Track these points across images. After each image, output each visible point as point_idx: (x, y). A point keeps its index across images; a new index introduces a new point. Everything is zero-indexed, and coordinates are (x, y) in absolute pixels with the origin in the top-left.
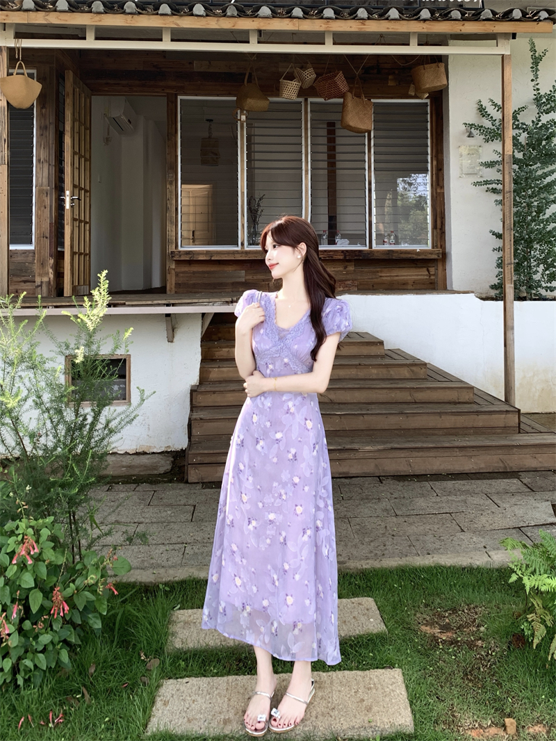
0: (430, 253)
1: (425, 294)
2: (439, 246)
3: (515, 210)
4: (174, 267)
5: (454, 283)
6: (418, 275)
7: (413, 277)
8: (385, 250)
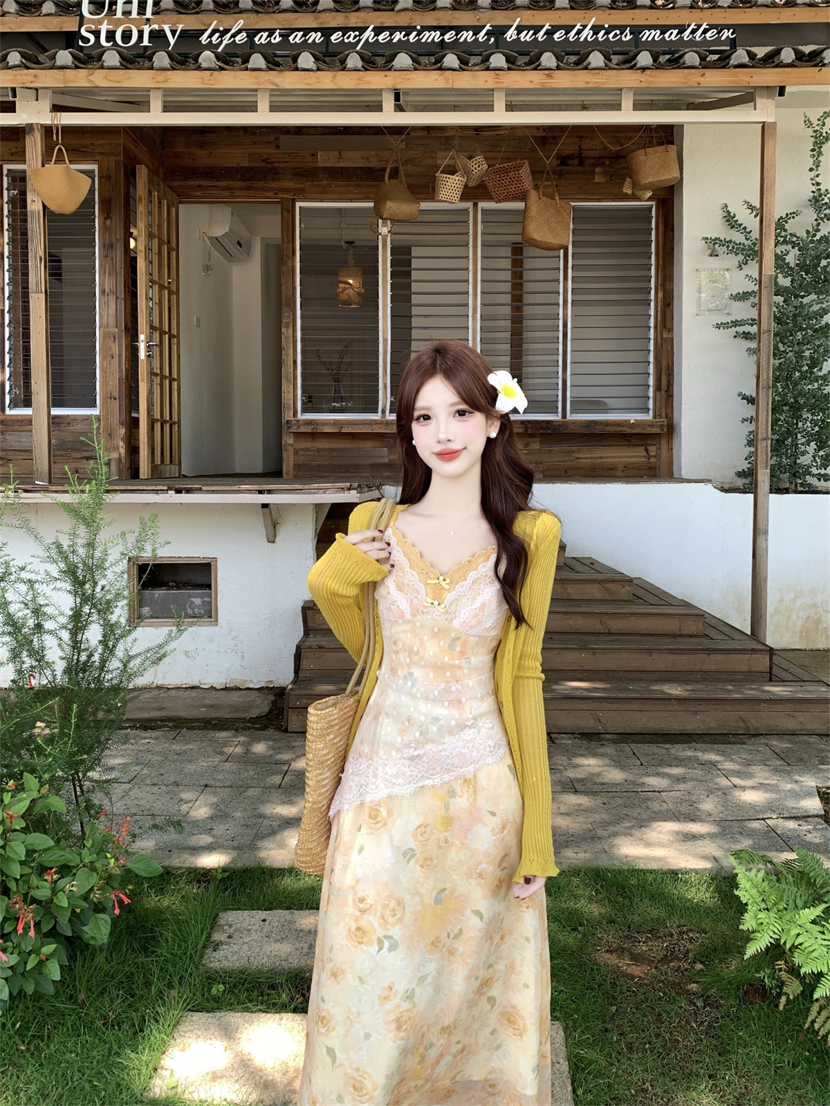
0: (651, 425)
1: (638, 482)
2: (664, 415)
3: (777, 362)
4: (291, 442)
5: (683, 469)
6: (631, 457)
7: (624, 460)
8: (585, 421)
